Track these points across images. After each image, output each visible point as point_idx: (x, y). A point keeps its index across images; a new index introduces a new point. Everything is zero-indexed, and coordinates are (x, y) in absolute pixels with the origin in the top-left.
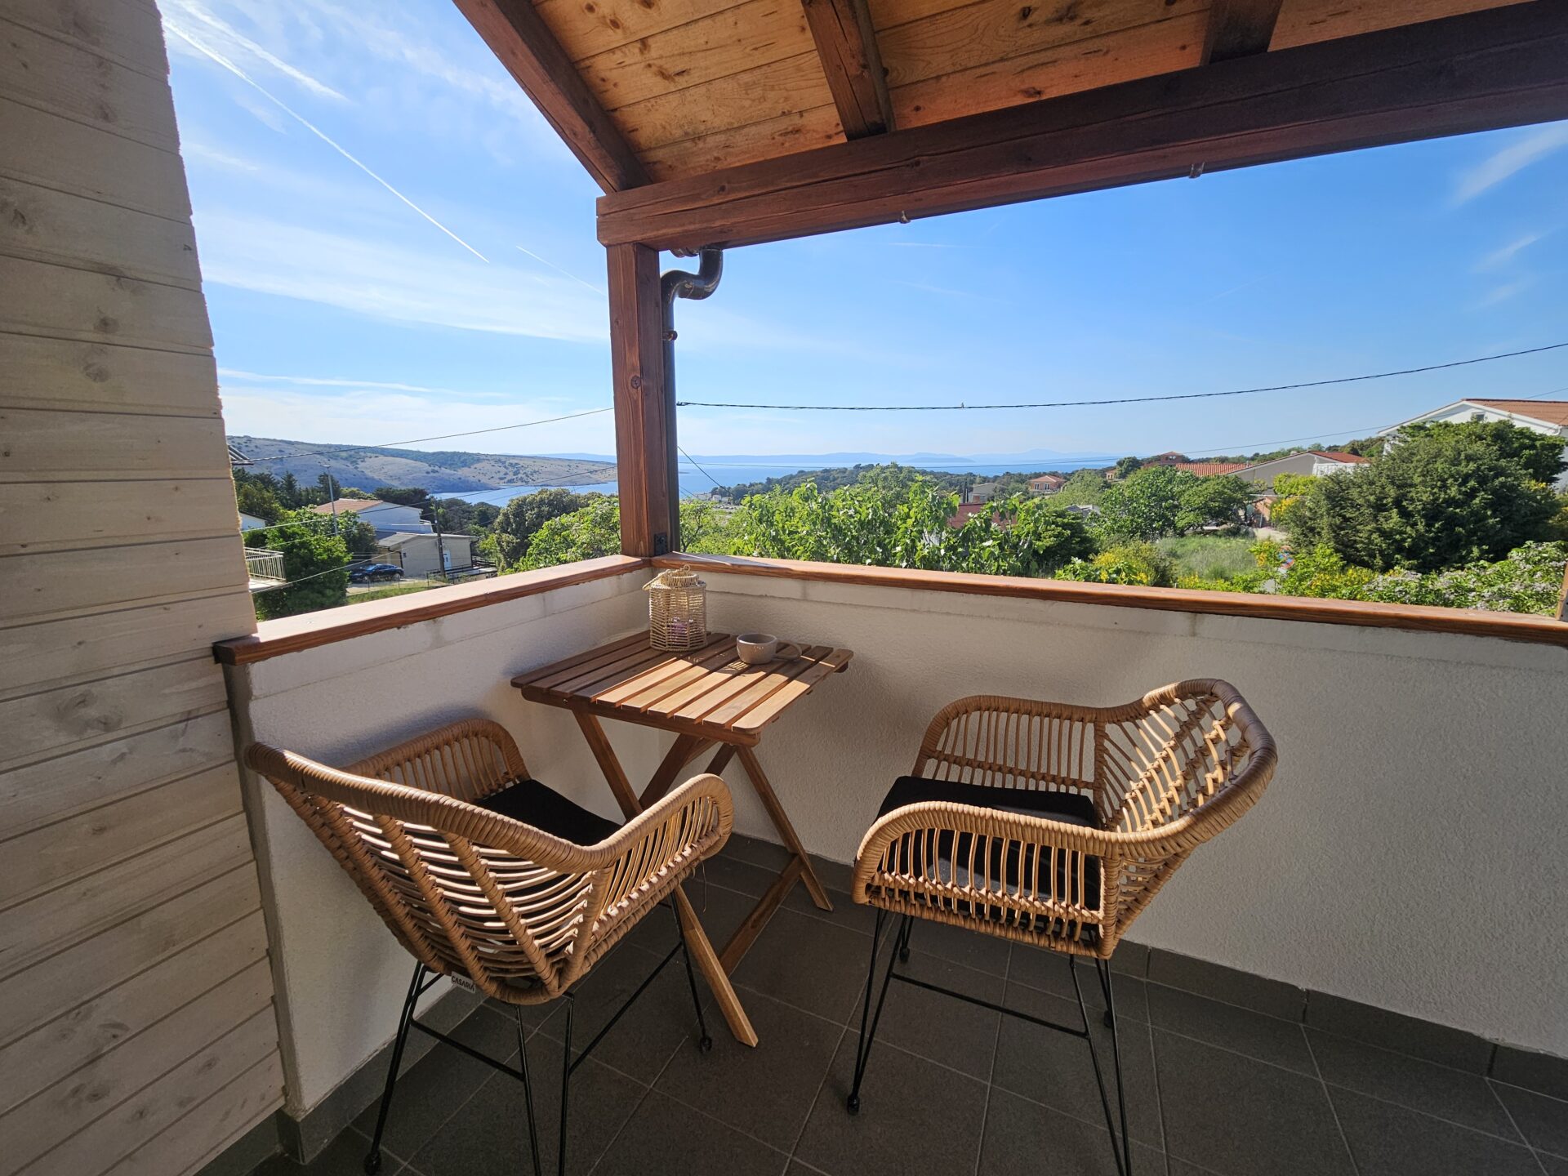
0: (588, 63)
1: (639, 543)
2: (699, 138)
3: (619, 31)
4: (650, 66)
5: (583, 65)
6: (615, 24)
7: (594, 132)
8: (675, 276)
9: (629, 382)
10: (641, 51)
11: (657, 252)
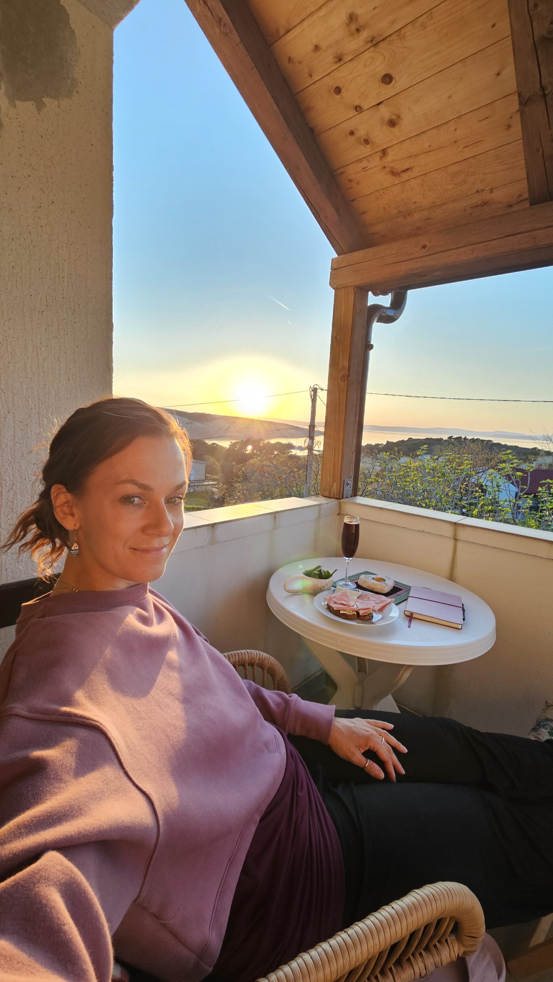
0: (342, 170)
2: (409, 215)
3: (368, 146)
4: (384, 167)
5: (339, 171)
6: (366, 142)
7: (339, 215)
8: (376, 308)
9: (339, 378)
10: (381, 158)
11: (368, 291)
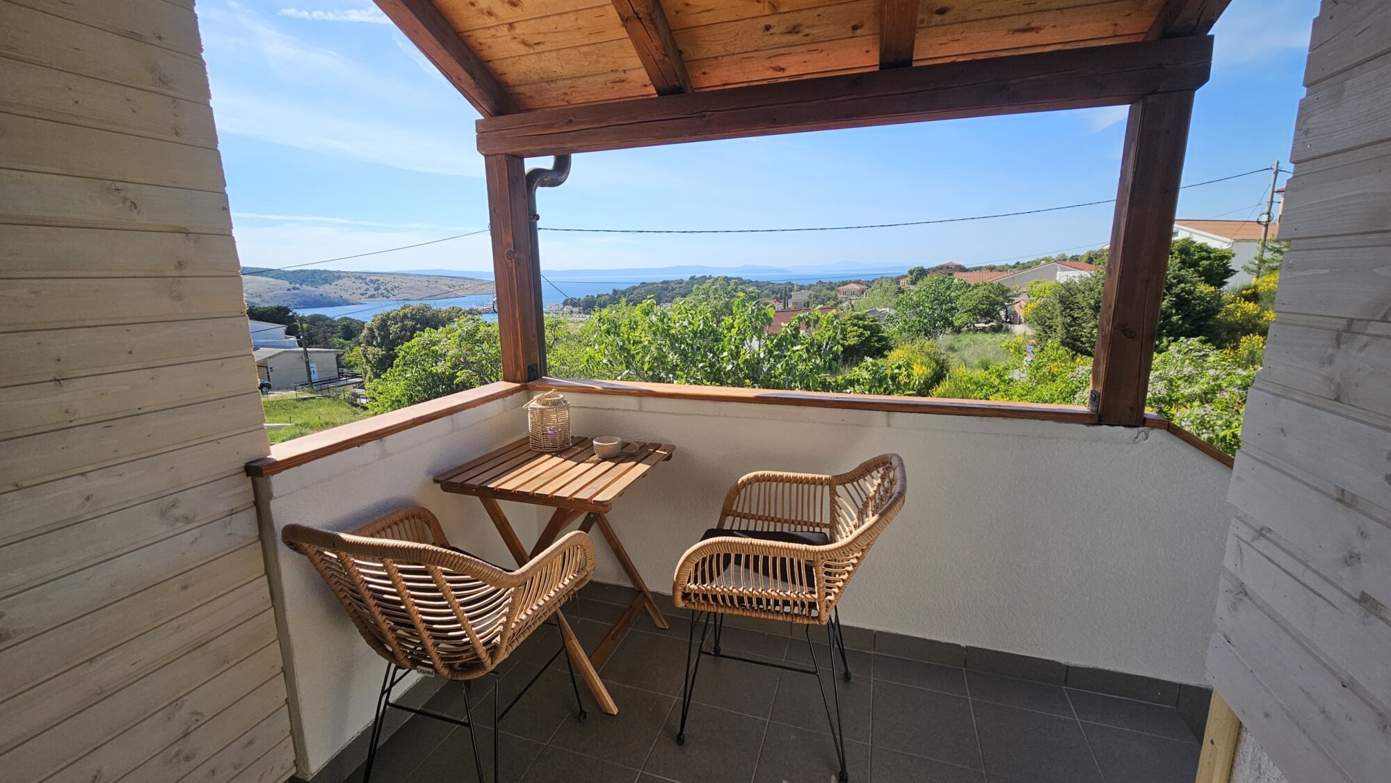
0: (469, 33)
1: (517, 373)
2: (552, 81)
3: (493, 18)
4: (515, 38)
5: (466, 34)
6: (490, 14)
7: (474, 79)
8: (537, 173)
9: (506, 258)
10: (509, 30)
11: (522, 158)
